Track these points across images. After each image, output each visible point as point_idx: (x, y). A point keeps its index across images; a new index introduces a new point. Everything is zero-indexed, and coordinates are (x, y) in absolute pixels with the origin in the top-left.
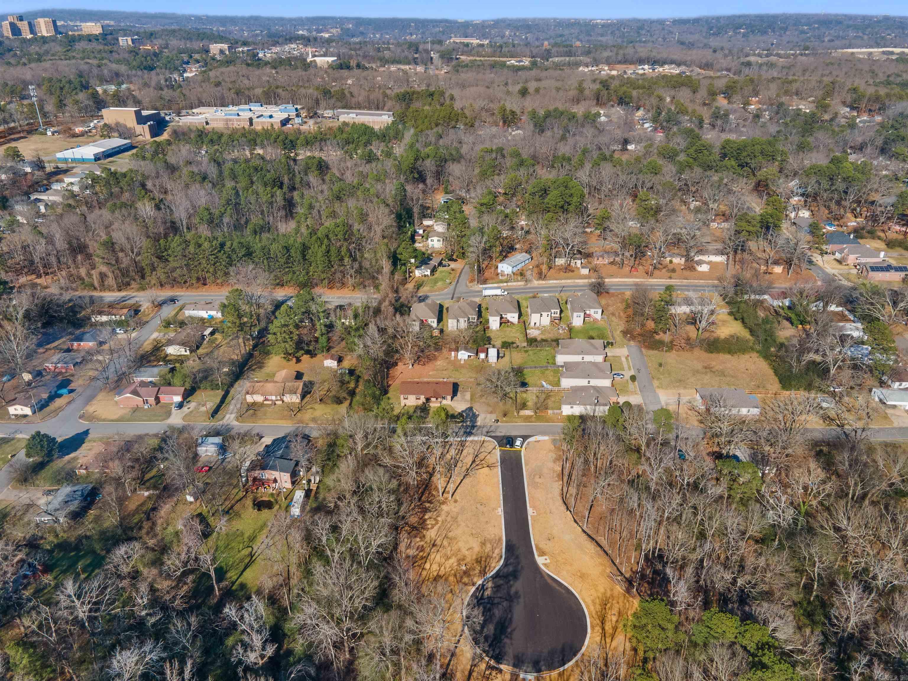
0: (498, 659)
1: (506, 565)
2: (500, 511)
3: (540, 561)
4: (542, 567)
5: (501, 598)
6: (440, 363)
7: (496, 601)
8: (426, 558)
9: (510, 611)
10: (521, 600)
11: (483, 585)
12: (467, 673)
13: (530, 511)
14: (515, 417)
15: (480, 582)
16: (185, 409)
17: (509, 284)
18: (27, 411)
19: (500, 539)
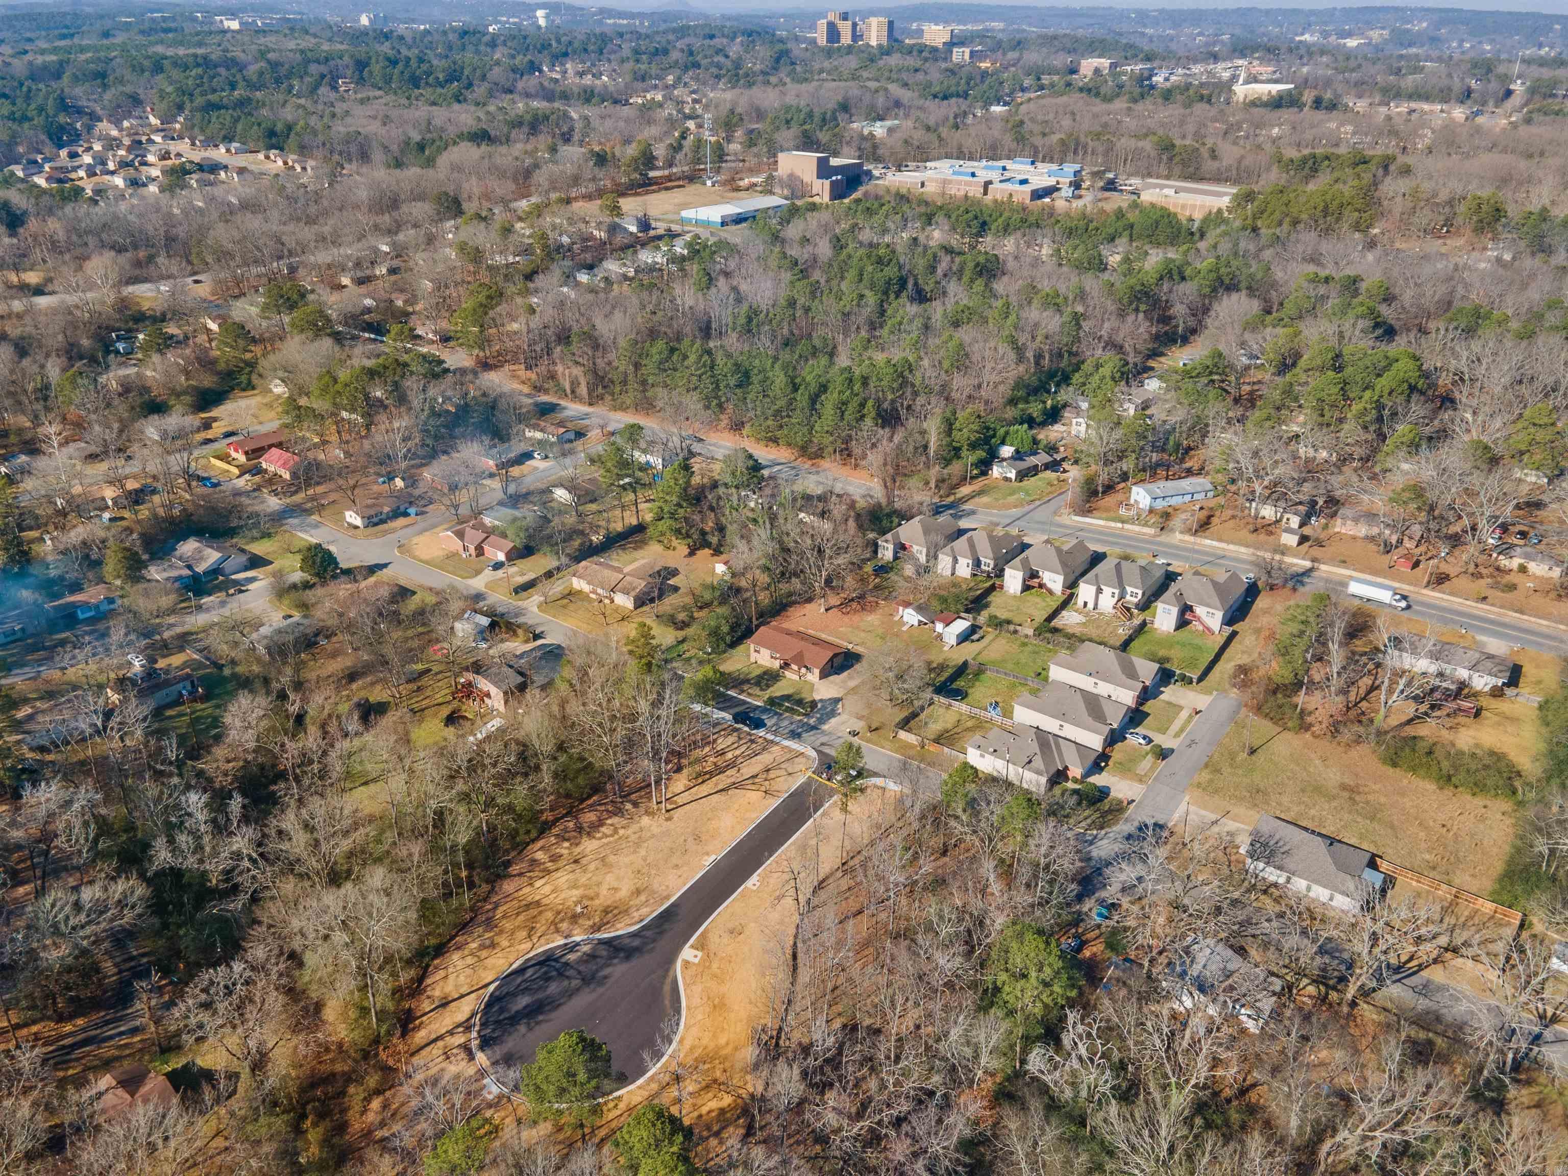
0: (486, 1043)
1: (633, 935)
2: (708, 861)
3: (688, 953)
4: (679, 964)
5: (579, 972)
6: (872, 619)
7: (571, 973)
8: (549, 872)
9: (570, 996)
10: (601, 990)
11: (578, 944)
12: (433, 1036)
13: (753, 881)
14: (887, 739)
15: (578, 939)
16: (500, 573)
17: (1127, 526)
18: (358, 522)
19: (667, 897)
